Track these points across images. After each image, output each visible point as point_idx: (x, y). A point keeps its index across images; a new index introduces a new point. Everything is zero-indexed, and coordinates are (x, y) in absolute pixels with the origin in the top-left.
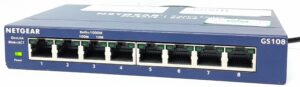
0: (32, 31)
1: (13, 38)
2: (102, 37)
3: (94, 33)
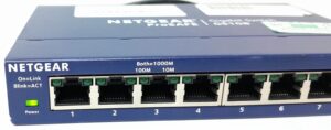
1: (20, 79)
2: (173, 70)
3: (159, 63)
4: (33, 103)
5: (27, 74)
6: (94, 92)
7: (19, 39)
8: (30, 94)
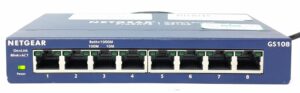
0: (38, 43)
1: (15, 51)
2: (113, 46)
3: (104, 42)
4: (23, 67)
5: (19, 47)
6: (62, 61)
7: (22, 29)
8: (21, 61)
